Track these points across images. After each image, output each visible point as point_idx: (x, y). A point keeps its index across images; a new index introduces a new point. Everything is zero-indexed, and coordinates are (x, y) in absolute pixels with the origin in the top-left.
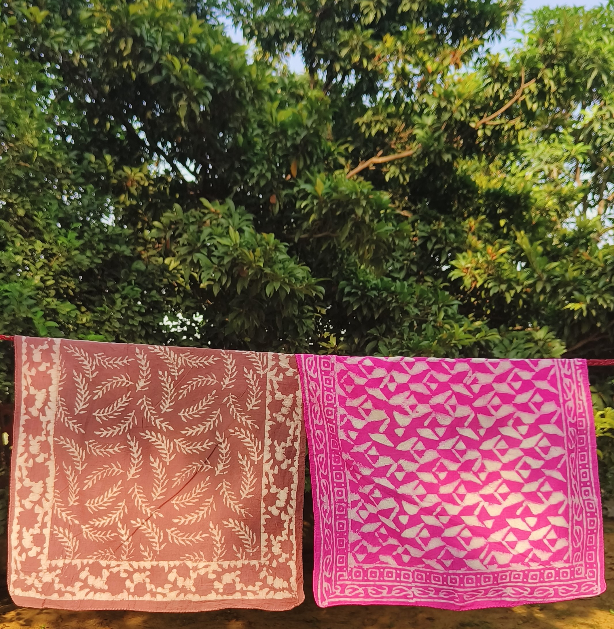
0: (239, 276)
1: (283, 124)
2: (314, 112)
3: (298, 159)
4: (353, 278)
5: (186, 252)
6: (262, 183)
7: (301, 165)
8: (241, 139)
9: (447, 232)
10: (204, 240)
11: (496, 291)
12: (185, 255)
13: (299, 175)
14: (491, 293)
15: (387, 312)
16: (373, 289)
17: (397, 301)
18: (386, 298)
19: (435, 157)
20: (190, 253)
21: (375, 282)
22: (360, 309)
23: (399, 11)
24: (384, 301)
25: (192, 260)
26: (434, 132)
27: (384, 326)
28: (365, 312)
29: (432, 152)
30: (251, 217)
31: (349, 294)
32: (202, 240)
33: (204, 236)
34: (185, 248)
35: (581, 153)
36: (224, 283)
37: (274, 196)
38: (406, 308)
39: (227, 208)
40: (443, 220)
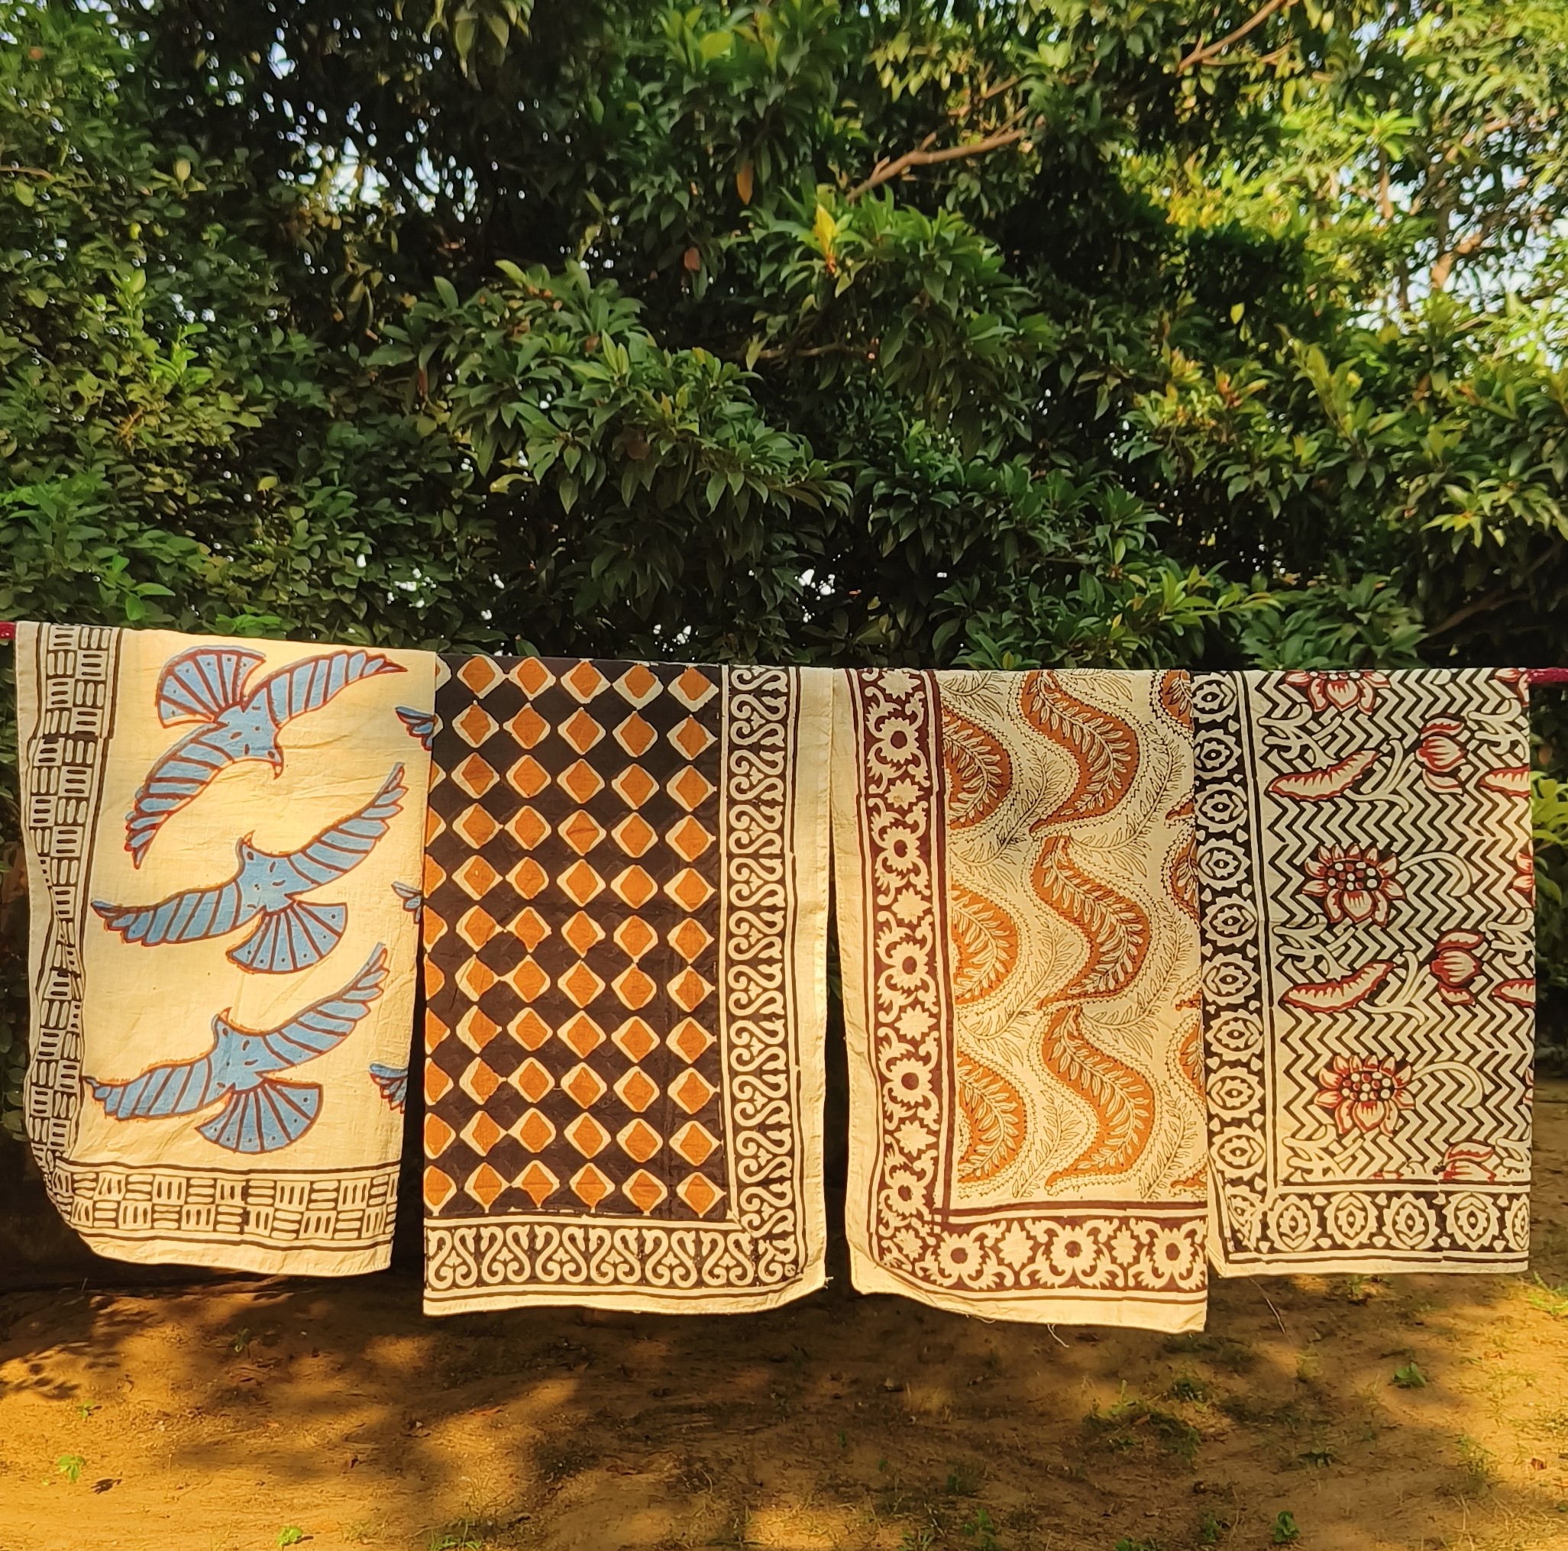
0: (625, 458)
1: (715, 66)
2: (800, 36)
3: (754, 155)
4: (893, 459)
5: (482, 400)
6: (667, 219)
7: (765, 173)
8: (599, 108)
9: (1110, 340)
10: (528, 369)
11: (1242, 488)
12: (479, 407)
13: (757, 199)
14: (1232, 491)
15: (983, 543)
16: (945, 487)
17: (1008, 518)
18: (982, 508)
19: (1079, 148)
20: (492, 402)
21: (951, 469)
22: (916, 537)
24: (976, 518)
25: (499, 419)
26: (1074, 87)
27: (977, 582)
28: (929, 547)
29: (1070, 137)
30: (634, 306)
31: (886, 501)
32: (520, 368)
33: (526, 357)
34: (479, 388)
35: (1394, 137)
36: (588, 478)
37: (695, 252)
38: (1032, 533)
39: (570, 284)
40: (1096, 311)
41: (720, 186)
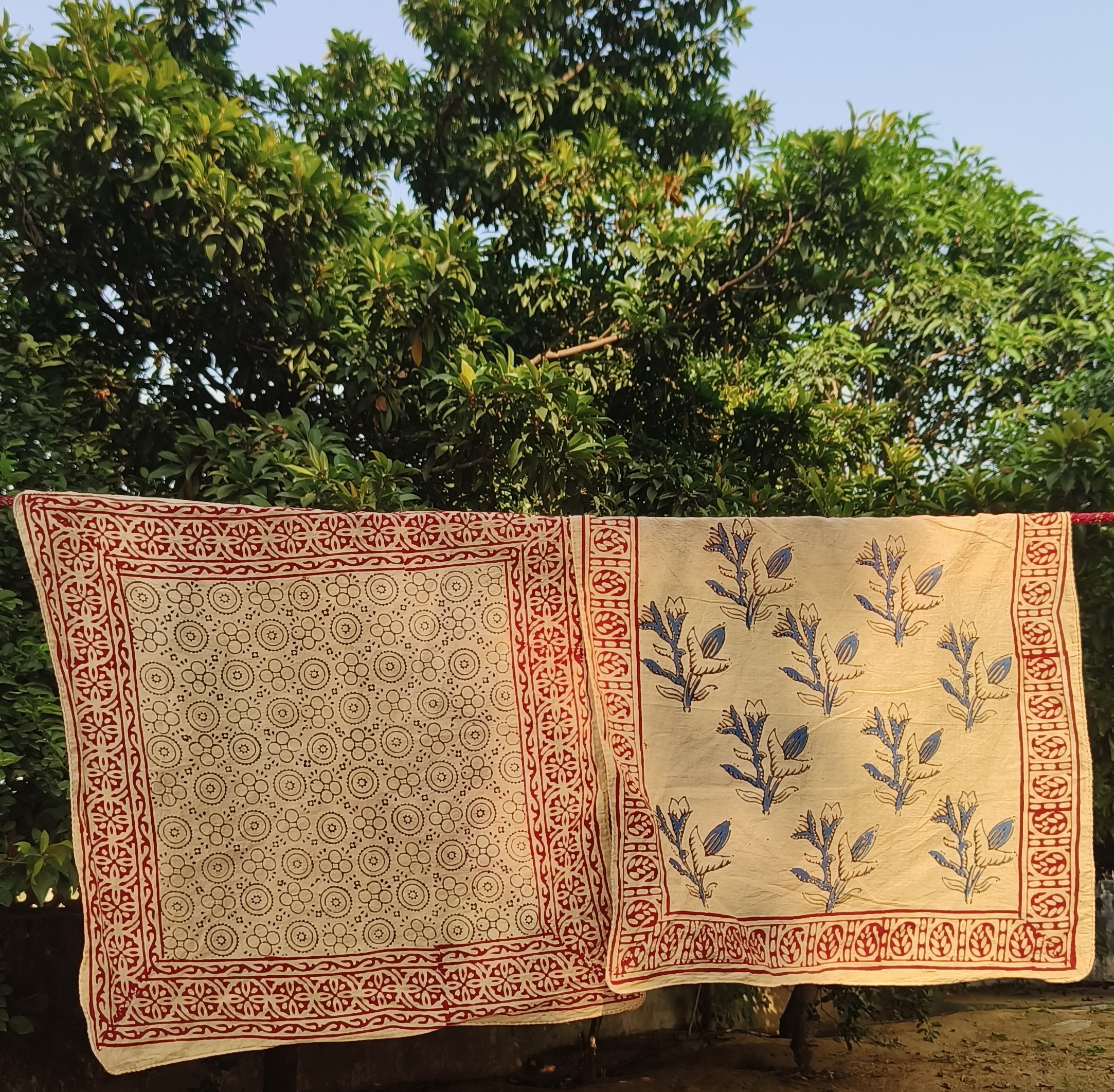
1: (393, 273)
3: (423, 334)
5: (226, 495)
6: (362, 377)
7: (430, 345)
9: (680, 472)
10: (260, 473)
13: (426, 363)
19: (652, 342)
23: (575, 110)
26: (647, 302)
29: (645, 335)
30: (340, 437)
32: (254, 474)
33: (259, 466)
34: (224, 487)
35: (875, 360)
37: (384, 399)
39: (296, 422)
40: (671, 453)
41: (400, 355)
